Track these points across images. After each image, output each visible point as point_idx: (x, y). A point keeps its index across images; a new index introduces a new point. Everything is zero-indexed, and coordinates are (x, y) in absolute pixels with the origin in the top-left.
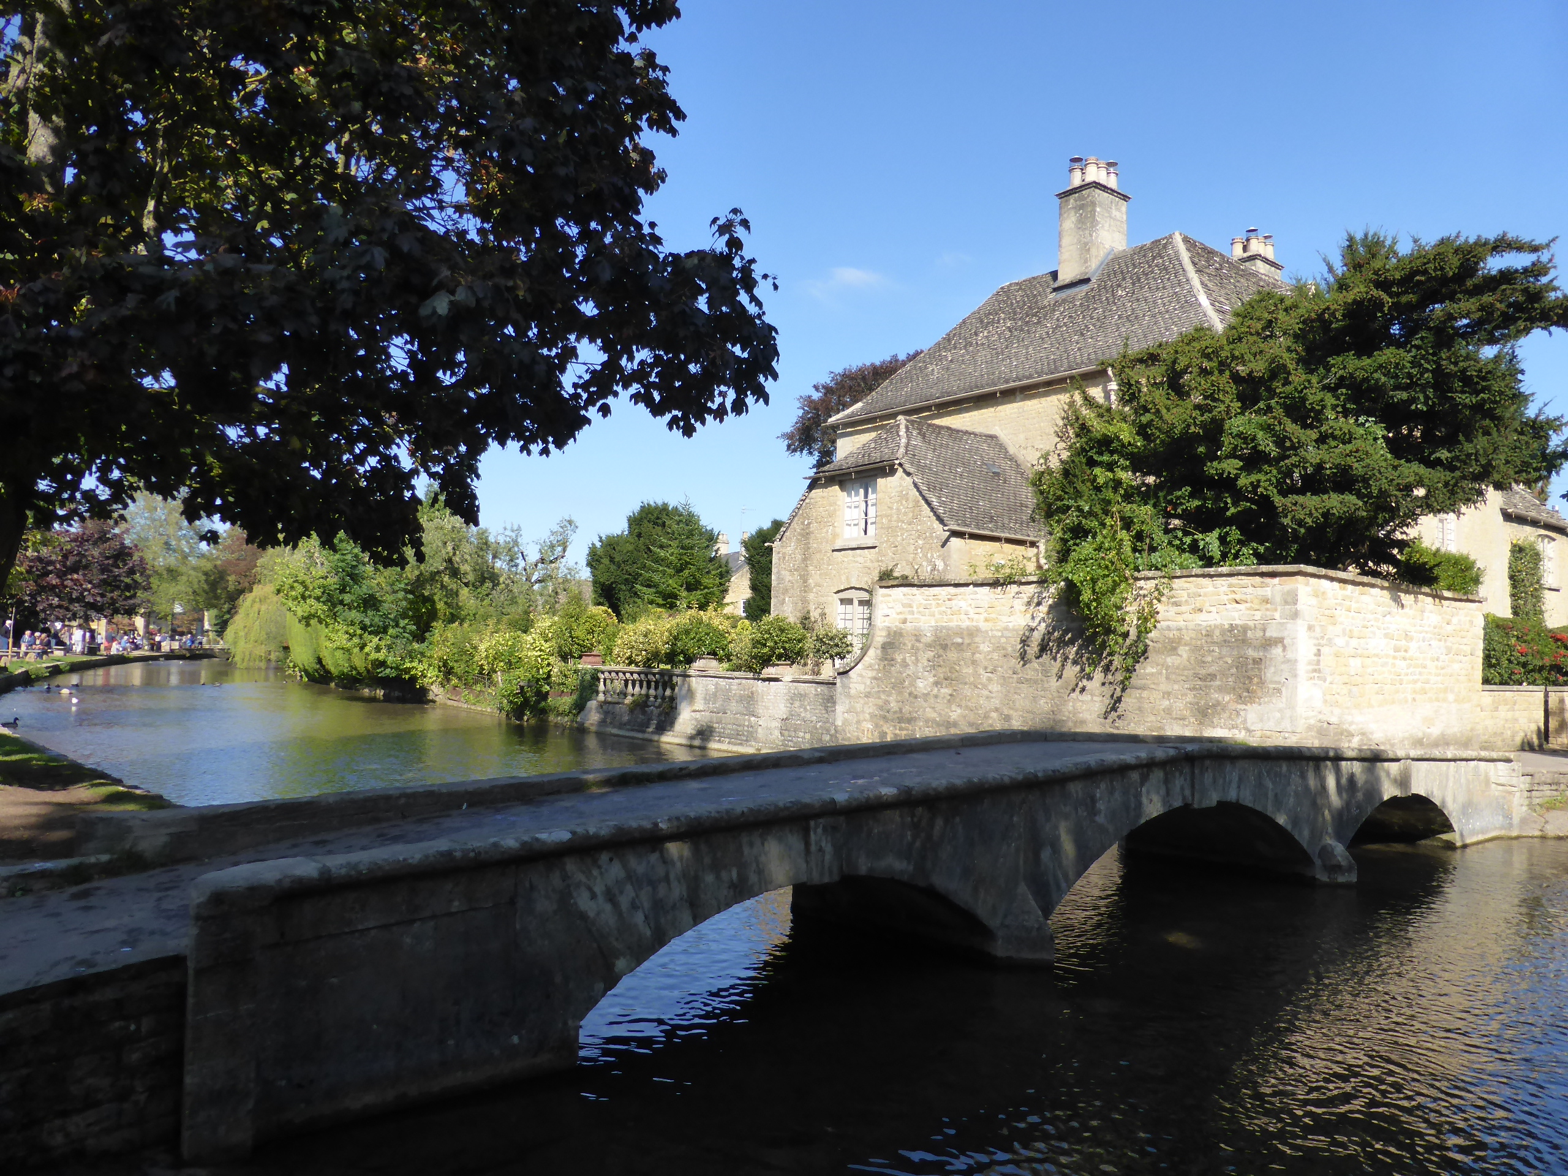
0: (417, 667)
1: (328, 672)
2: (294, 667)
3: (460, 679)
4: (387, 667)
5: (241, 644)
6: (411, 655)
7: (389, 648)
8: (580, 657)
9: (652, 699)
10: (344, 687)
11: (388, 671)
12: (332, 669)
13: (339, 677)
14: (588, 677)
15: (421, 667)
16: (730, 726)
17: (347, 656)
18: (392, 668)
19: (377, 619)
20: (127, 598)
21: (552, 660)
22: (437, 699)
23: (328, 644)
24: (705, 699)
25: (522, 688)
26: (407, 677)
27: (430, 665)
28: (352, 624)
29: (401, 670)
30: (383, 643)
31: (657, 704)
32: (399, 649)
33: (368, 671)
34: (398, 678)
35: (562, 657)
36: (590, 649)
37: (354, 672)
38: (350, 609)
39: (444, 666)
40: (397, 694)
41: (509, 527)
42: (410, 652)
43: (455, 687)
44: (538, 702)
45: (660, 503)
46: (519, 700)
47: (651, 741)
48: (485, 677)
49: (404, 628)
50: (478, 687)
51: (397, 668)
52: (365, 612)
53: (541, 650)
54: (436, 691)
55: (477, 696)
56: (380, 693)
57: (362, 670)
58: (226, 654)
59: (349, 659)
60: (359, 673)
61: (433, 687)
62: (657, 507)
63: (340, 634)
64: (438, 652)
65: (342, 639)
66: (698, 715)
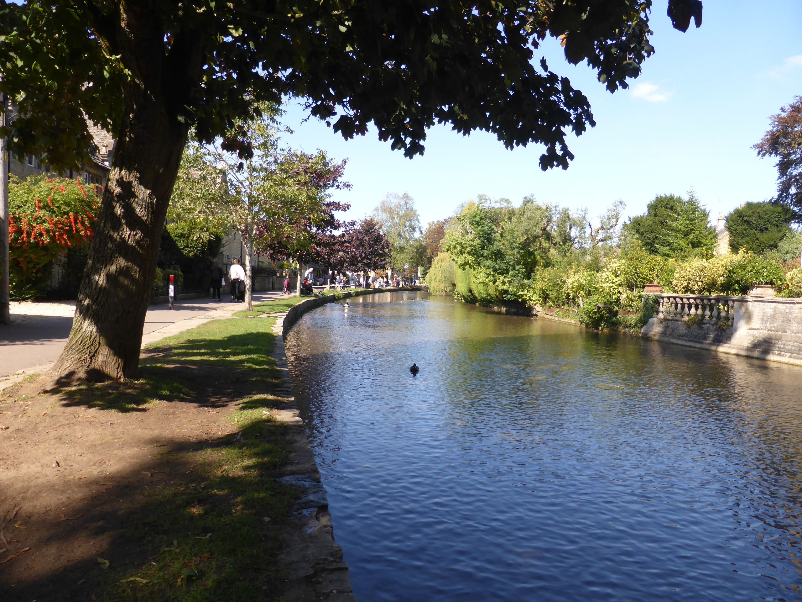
0: (526, 294)
1: (475, 297)
2: (458, 294)
3: (553, 302)
4: (509, 294)
5: (433, 282)
6: (523, 287)
7: (510, 283)
8: (643, 287)
9: (707, 318)
10: (484, 306)
11: (509, 296)
12: (477, 296)
13: (481, 300)
14: (650, 301)
15: (528, 295)
16: (791, 343)
17: (485, 288)
18: (511, 295)
19: (502, 265)
20: (381, 261)
21: (621, 289)
22: (538, 314)
23: (475, 280)
24: (762, 319)
25: (599, 308)
26: (520, 300)
27: (534, 293)
28: (489, 268)
29: (517, 296)
30: (506, 279)
31: (712, 322)
32: (516, 283)
33: (497, 297)
34: (515, 301)
35: (628, 286)
36: (651, 282)
37: (489, 298)
38: (487, 259)
39: (543, 294)
40: (513, 310)
41: (580, 209)
42: (522, 285)
43: (550, 307)
44: (610, 318)
45: (668, 195)
46: (597, 316)
47: (708, 350)
48: (571, 300)
49: (518, 270)
50: (566, 307)
51: (515, 295)
52: (496, 260)
53: (613, 283)
54: (538, 309)
55: (565, 313)
56: (504, 309)
57: (493, 295)
58: (427, 288)
59: (486, 290)
60: (492, 298)
61: (536, 307)
62: (666, 198)
63: (481, 274)
64: (540, 285)
65: (482, 277)
66: (755, 333)
